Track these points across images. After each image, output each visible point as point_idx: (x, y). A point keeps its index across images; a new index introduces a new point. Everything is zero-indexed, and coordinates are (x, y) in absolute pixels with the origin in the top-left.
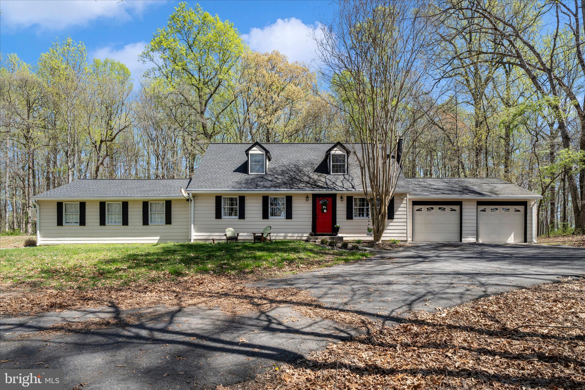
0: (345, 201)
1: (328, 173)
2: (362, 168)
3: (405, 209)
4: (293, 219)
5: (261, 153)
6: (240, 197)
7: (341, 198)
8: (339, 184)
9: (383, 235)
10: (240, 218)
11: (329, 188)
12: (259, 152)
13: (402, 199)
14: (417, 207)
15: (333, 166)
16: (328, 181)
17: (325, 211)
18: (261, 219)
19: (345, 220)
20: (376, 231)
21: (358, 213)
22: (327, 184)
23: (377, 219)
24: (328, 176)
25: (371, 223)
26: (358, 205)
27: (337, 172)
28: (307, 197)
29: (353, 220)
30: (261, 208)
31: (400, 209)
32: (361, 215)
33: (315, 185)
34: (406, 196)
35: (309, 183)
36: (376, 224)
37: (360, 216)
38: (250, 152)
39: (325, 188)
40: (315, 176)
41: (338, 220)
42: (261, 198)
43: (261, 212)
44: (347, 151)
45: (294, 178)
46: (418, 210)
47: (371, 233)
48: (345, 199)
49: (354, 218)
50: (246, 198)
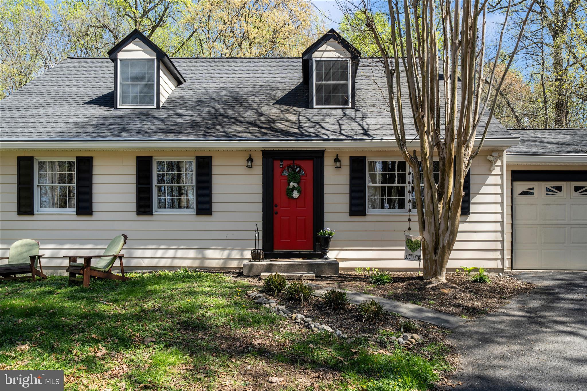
0: (346, 170)
1: (307, 105)
2: (390, 74)
3: (498, 190)
4: (215, 216)
5: (147, 57)
6: (80, 159)
7: (337, 160)
8: (330, 125)
9: (453, 255)
10: (79, 213)
11: (302, 135)
12: (143, 55)
13: (491, 164)
14: (522, 186)
15: (319, 88)
16: (303, 121)
17: (296, 194)
18: (133, 215)
19: (346, 216)
20: (431, 248)
21: (378, 198)
22: (300, 127)
23: (434, 212)
24: (304, 112)
25: (415, 225)
26: (379, 178)
27: (328, 102)
28: (250, 159)
29: (367, 218)
30: (133, 188)
31: (484, 189)
32: (386, 205)
33: (271, 129)
34: (500, 157)
35: (256, 125)
36: (430, 228)
37: (383, 207)
38: (121, 55)
39: (294, 134)
40: (274, 112)
41: (327, 217)
42: (134, 162)
43: (133, 198)
44: (352, 53)
45: (221, 115)
46: (524, 193)
47: (416, 253)
48: (346, 163)
49: (370, 211)
50: (95, 162)
